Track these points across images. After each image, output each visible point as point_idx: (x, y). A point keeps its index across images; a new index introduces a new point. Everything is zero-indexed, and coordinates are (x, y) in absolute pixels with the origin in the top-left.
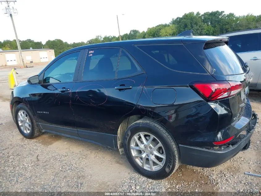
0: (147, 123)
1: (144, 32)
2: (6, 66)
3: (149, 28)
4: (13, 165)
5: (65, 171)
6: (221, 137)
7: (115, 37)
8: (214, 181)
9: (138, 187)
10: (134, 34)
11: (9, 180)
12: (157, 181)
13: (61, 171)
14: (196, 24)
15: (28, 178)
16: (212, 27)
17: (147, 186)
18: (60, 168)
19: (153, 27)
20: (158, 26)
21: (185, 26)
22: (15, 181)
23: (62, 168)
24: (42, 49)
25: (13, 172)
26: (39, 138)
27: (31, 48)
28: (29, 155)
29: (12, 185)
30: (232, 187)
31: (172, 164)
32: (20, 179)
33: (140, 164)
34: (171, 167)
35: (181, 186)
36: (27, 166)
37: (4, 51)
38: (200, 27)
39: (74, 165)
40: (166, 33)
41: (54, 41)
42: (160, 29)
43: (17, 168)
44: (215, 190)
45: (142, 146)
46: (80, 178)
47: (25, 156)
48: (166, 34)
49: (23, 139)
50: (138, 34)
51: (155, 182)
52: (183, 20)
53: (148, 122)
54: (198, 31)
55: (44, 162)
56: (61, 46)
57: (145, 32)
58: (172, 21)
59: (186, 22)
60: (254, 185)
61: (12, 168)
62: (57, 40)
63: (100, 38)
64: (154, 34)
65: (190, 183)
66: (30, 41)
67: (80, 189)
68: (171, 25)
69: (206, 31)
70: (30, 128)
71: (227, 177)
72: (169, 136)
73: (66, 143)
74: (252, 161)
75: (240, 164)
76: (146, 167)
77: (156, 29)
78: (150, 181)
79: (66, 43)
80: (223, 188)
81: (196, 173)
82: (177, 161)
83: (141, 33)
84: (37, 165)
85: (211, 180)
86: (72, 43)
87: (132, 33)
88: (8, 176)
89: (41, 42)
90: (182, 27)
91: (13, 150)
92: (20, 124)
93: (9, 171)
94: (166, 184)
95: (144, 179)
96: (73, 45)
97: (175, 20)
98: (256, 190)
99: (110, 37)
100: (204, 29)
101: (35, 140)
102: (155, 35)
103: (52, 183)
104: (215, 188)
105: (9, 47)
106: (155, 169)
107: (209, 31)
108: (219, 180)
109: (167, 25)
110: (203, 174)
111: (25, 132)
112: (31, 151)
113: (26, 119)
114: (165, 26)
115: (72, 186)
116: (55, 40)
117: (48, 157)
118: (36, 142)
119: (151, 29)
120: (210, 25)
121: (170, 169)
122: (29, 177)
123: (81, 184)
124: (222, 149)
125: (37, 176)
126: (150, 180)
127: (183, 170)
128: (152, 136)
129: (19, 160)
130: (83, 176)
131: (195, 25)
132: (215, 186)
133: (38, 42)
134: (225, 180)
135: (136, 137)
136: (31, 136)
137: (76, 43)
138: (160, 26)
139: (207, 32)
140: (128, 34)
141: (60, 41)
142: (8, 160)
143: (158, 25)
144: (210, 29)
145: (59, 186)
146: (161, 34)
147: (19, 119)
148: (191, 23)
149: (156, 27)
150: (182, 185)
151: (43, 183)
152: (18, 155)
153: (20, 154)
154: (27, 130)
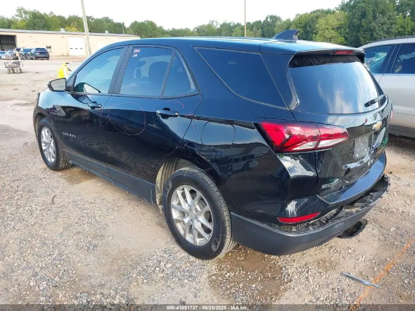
0: (194, 173)
1: (288, 20)
2: (67, 56)
3: (298, 15)
4: (17, 205)
5: (81, 225)
6: (295, 212)
7: (240, 24)
8: (286, 276)
9: (169, 265)
10: (272, 21)
11: (5, 224)
12: (202, 262)
13: (77, 223)
14: (383, 13)
15: (30, 225)
16: (412, 20)
17: (184, 266)
18: (77, 220)
19: (306, 14)
20: (314, 12)
21: (362, 15)
22: (11, 227)
23: (79, 219)
24: (123, 35)
25: (13, 215)
26: (68, 171)
27: (107, 32)
28: (44, 194)
29: (6, 232)
30: (311, 290)
31: (220, 239)
32: (18, 226)
33: (182, 232)
34: (219, 243)
35: (235, 274)
36: (34, 209)
37: (67, 32)
38: (388, 19)
39: (97, 218)
40: (326, 24)
41: (142, 23)
42: (317, 18)
43: (21, 210)
44: (281, 289)
45: (185, 207)
46: (96, 238)
47: (38, 194)
48: (327, 26)
49: (45, 169)
50: (278, 23)
51: (198, 262)
52: (362, 4)
53: (196, 171)
54: (385, 27)
55: (59, 206)
56: (153, 31)
57: (292, 20)
58: (340, 4)
59: (365, 8)
60: (348, 294)
61: (15, 209)
62: (148, 21)
63: (215, 24)
64: (306, 25)
65: (249, 273)
66: (107, 20)
67: (91, 253)
68: (338, 11)
69: (398, 28)
70: (54, 155)
71: (310, 273)
72: (221, 198)
73: (100, 184)
74: (364, 257)
75: (343, 257)
76: (189, 238)
77: (309, 16)
78: (192, 260)
79: (161, 27)
80: (296, 289)
81: (266, 260)
82: (228, 236)
83: (284, 22)
84: (49, 210)
85: (283, 274)
86: (171, 29)
87: (269, 20)
88: (6, 219)
89: (123, 23)
90: (355, 16)
91: (26, 183)
92: (44, 148)
93: (9, 212)
94: (214, 267)
95: (184, 254)
96: (171, 31)
97: (345, 3)
98: (346, 302)
99: (232, 25)
100: (396, 24)
101: (60, 174)
102: (308, 27)
103: (58, 238)
104: (283, 288)
105: (76, 27)
106: (199, 242)
107: (404, 28)
108: (296, 277)
109: (330, 10)
110: (275, 263)
111: (49, 160)
112: (49, 188)
113: (51, 141)
114: (328, 12)
115: (82, 246)
116: (145, 21)
117: (68, 200)
118: (61, 177)
119: (301, 16)
120: (408, 16)
121: (218, 247)
122: (32, 225)
123: (95, 246)
124: (294, 230)
125: (42, 225)
126: (192, 258)
127: (248, 252)
128: (199, 194)
129: (28, 199)
130: (102, 236)
131: (381, 15)
132: (285, 284)
133: (118, 23)
134: (305, 277)
135: (179, 192)
136: (55, 167)
137: (176, 29)
138: (318, 13)
139: (400, 29)
140: (262, 21)
141: (152, 24)
142: (14, 197)
143: (315, 10)
144: (407, 25)
145: (64, 243)
146: (317, 25)
147: (43, 140)
148: (374, 11)
149: (311, 13)
150: (237, 273)
151: (46, 235)
152: (30, 191)
153: (34, 189)
154: (51, 157)
